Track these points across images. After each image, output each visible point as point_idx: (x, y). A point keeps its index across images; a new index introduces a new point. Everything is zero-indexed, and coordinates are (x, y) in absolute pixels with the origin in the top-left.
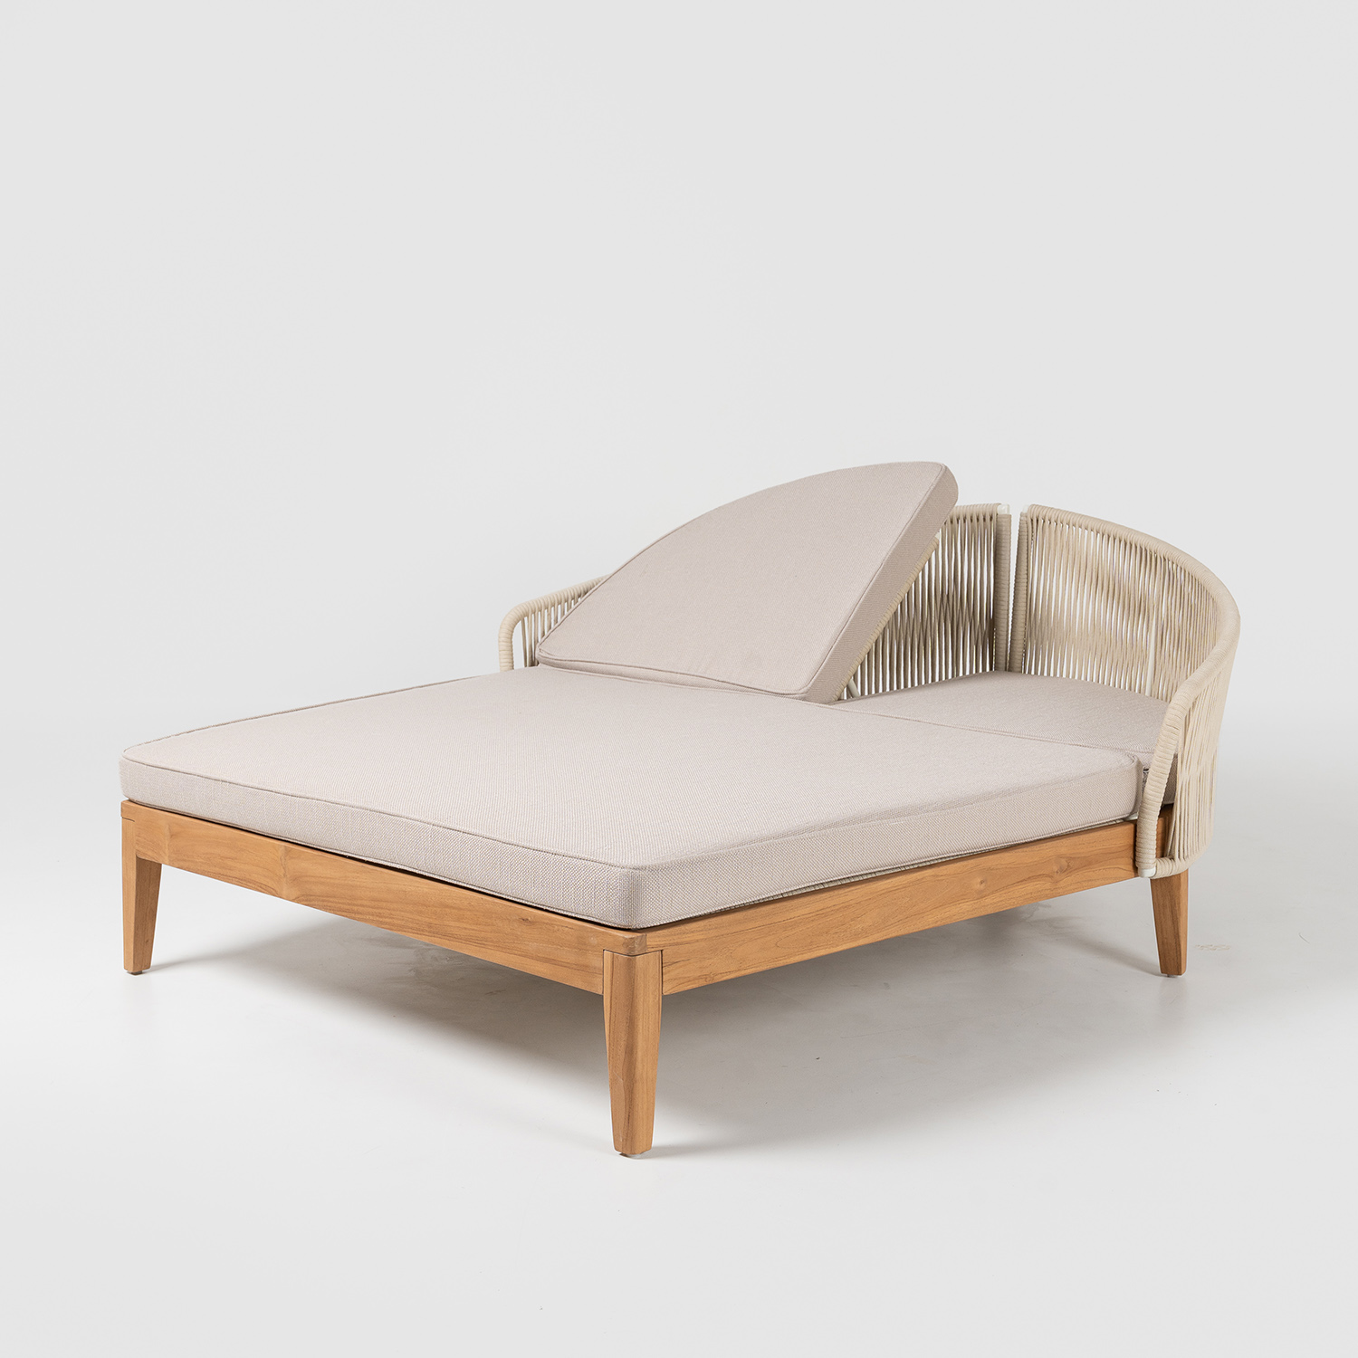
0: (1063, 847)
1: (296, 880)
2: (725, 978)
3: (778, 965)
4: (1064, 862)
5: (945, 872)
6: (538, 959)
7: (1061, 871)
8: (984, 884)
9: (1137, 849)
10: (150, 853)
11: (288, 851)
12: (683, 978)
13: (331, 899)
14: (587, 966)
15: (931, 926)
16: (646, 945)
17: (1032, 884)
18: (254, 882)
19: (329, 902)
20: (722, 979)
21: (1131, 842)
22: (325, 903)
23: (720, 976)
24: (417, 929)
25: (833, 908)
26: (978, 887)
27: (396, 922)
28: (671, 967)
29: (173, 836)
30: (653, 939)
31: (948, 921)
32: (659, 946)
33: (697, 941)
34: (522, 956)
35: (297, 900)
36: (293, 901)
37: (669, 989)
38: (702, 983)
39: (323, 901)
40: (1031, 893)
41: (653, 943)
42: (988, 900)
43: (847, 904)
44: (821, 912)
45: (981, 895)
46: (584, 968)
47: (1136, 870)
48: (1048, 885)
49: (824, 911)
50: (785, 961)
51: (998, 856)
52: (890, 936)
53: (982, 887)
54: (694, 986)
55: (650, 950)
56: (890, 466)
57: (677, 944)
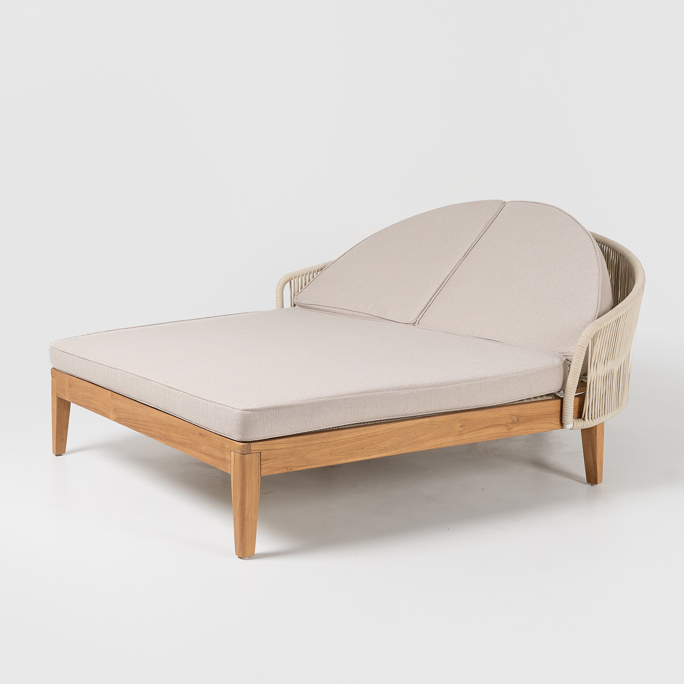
0: (515, 410)
1: (116, 410)
2: (299, 469)
3: (332, 464)
4: (515, 418)
5: (437, 420)
6: (206, 454)
7: (513, 423)
8: (462, 427)
9: (563, 413)
10: (61, 394)
11: (112, 395)
12: (273, 467)
13: (128, 421)
14: (225, 459)
15: (428, 449)
16: (251, 449)
17: (494, 429)
18: (100, 411)
19: (127, 422)
20: (296, 470)
21: (559, 409)
22: (126, 422)
23: (295, 468)
24: (161, 437)
25: (366, 436)
26: (459, 429)
27: (153, 433)
28: (266, 462)
29: (70, 386)
30: (254, 447)
31: (439, 446)
32: (259, 450)
33: (282, 449)
34: (201, 453)
35: (115, 420)
36: (114, 421)
37: (265, 472)
38: (285, 471)
39: (125, 421)
40: (494, 434)
41: (255, 448)
42: (465, 437)
43: (375, 434)
44: (358, 437)
45: (461, 433)
46: (223, 460)
47: (562, 424)
48: (505, 430)
49: (361, 437)
50: (336, 462)
51: (472, 413)
52: (403, 452)
53: (461, 429)
54: (281, 472)
55: (253, 452)
56: (479, 202)
57: (270, 450)
